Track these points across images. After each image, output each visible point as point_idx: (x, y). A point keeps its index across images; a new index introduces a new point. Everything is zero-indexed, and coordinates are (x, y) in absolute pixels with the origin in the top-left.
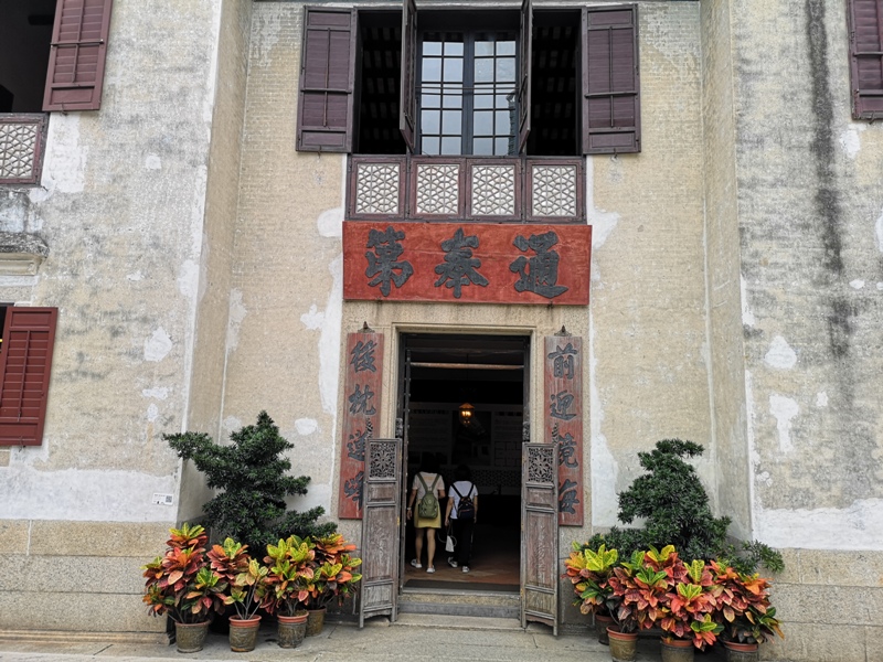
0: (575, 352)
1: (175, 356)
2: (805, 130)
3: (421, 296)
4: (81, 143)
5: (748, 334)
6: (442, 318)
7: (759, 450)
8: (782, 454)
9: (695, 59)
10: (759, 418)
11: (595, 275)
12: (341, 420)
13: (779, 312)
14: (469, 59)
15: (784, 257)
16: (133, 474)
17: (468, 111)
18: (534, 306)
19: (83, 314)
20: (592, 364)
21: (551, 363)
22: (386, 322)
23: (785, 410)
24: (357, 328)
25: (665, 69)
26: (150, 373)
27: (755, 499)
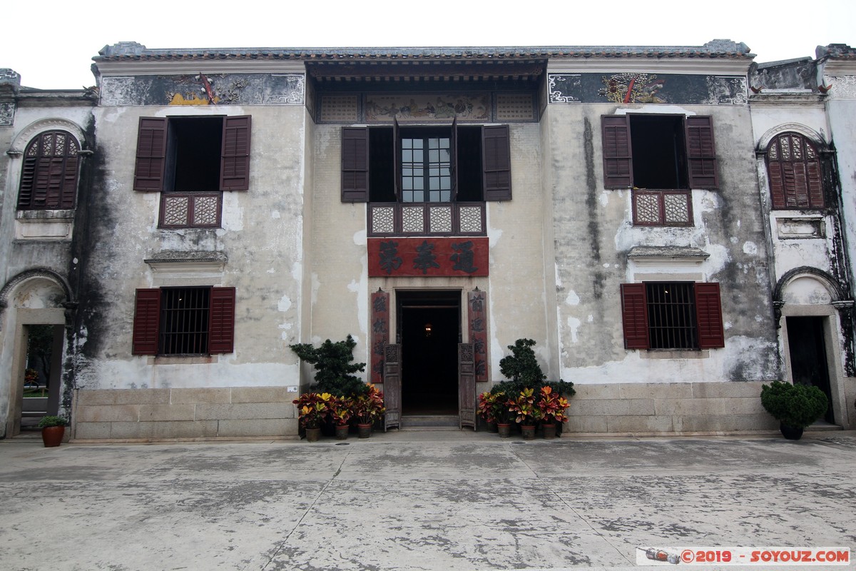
0: (483, 299)
1: (293, 308)
2: (583, 194)
3: (407, 273)
4: (240, 206)
5: (558, 289)
6: (418, 284)
7: (563, 342)
8: (573, 343)
9: (537, 153)
10: (563, 328)
11: (491, 261)
12: (370, 336)
13: (572, 279)
14: (426, 150)
15: (574, 254)
16: (278, 365)
17: (426, 177)
18: (463, 277)
19: (248, 290)
20: (491, 304)
21: (471, 305)
22: (389, 287)
23: (574, 323)
24: (375, 290)
25: (523, 158)
26: (282, 317)
27: (561, 364)
